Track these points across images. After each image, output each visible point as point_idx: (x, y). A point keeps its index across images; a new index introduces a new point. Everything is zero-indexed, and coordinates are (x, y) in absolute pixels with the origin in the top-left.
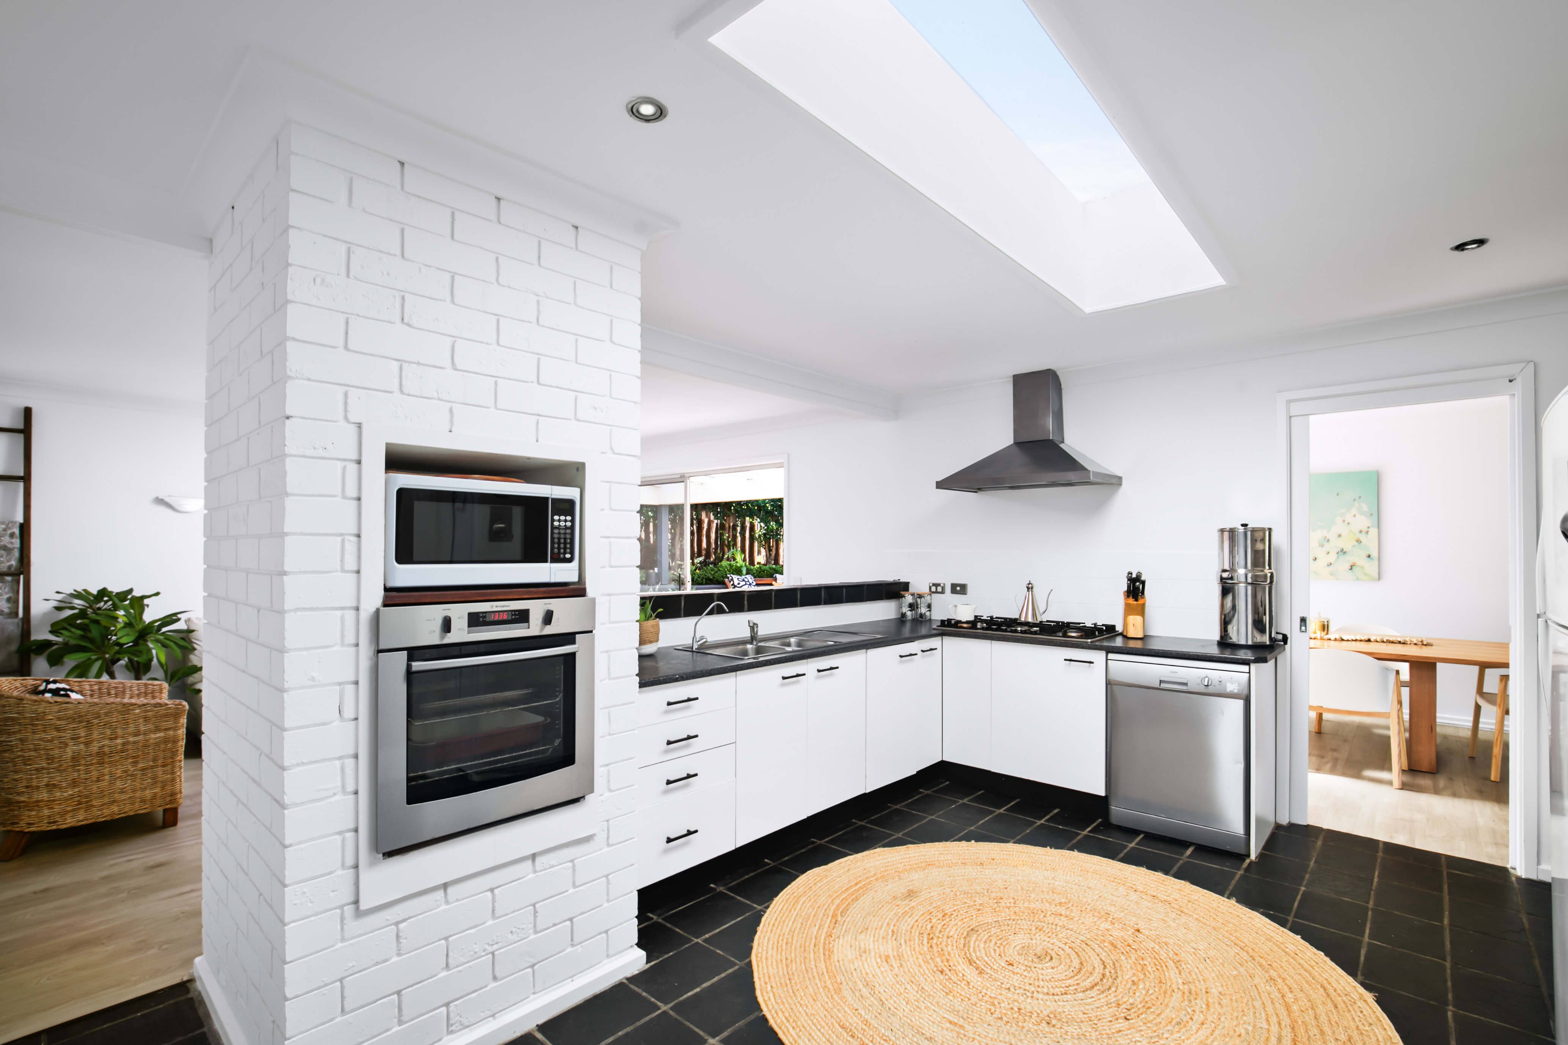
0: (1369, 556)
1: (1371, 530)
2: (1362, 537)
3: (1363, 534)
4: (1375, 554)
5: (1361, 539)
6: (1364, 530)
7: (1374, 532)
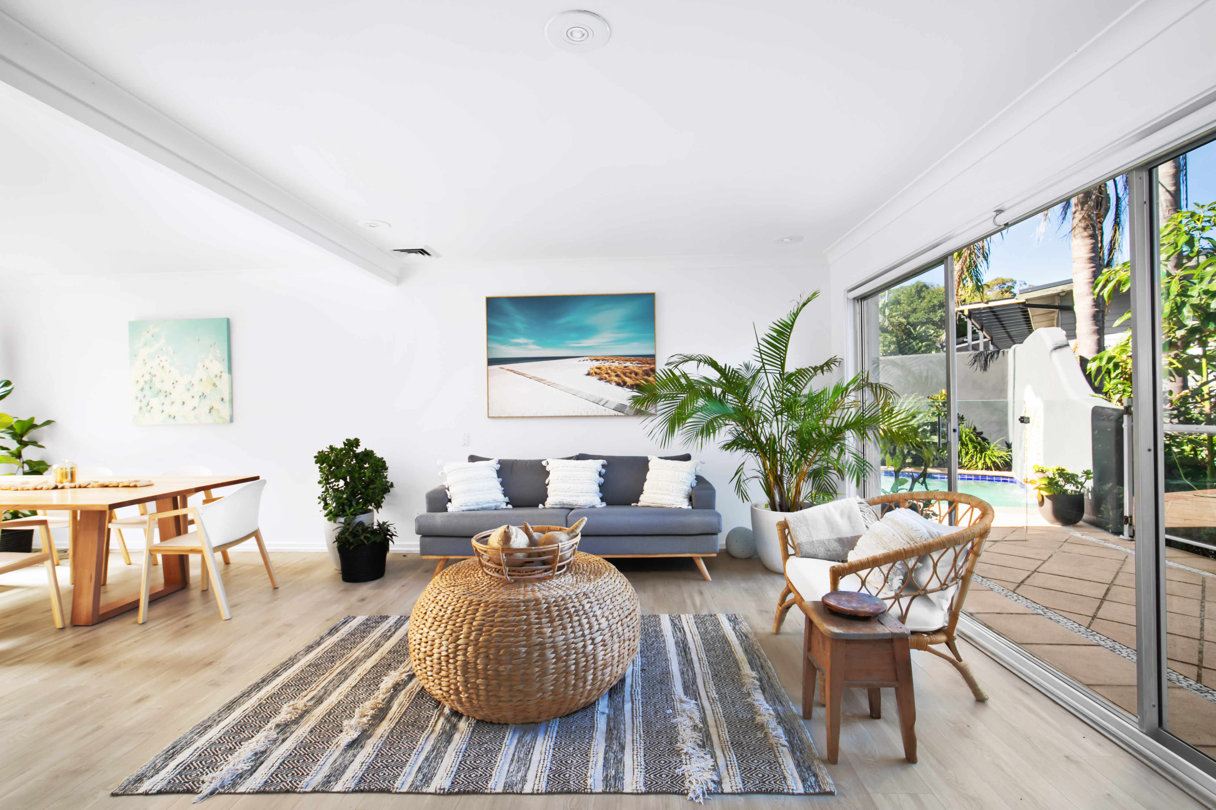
0: (222, 400)
1: (223, 374)
2: (217, 381)
3: (218, 378)
4: (227, 398)
5: (217, 383)
6: (219, 375)
7: (226, 375)
